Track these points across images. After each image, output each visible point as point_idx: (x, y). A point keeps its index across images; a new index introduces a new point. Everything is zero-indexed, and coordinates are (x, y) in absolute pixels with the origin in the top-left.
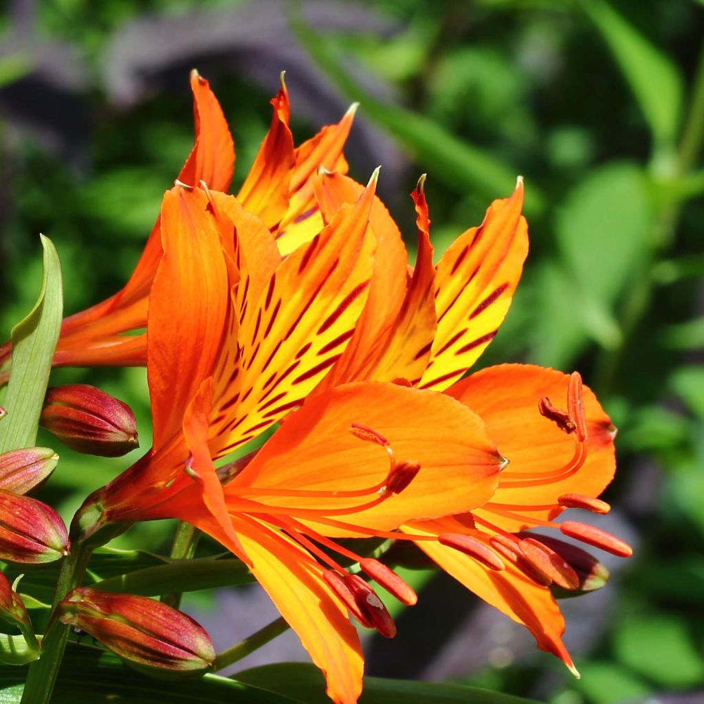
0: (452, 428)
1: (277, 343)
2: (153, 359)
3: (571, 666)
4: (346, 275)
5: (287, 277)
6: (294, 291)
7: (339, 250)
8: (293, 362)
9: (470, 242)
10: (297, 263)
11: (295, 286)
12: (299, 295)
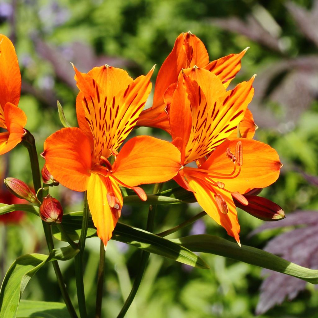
0: (170, 154)
1: (119, 121)
2: (80, 121)
3: (239, 242)
4: (140, 99)
5: (120, 98)
6: (123, 103)
7: (138, 91)
8: (124, 127)
9: (229, 95)
10: (123, 94)
11: (123, 101)
12: (124, 105)
